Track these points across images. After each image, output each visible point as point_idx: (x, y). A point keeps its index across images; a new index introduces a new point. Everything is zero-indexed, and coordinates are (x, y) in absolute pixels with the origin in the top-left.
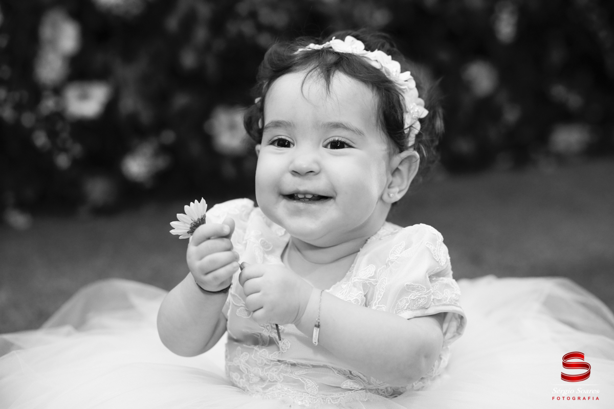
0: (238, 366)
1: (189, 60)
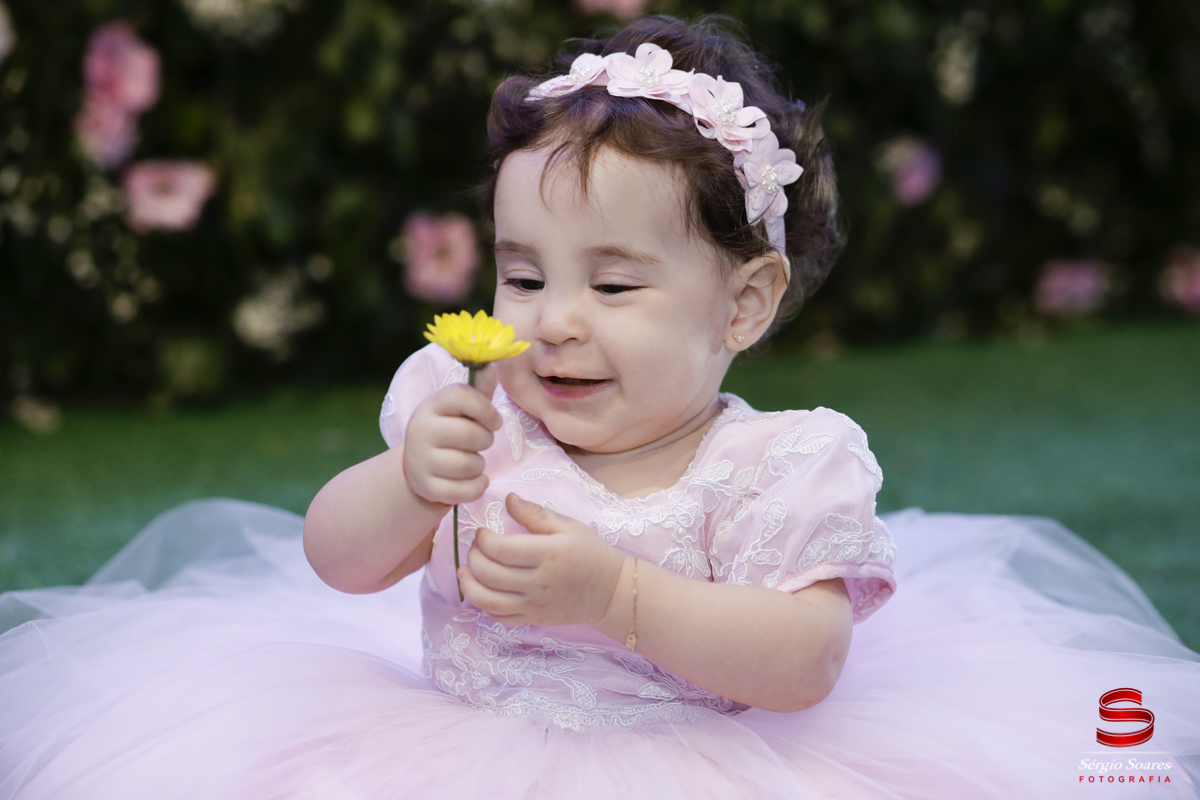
0: (450, 660)
1: (361, 123)
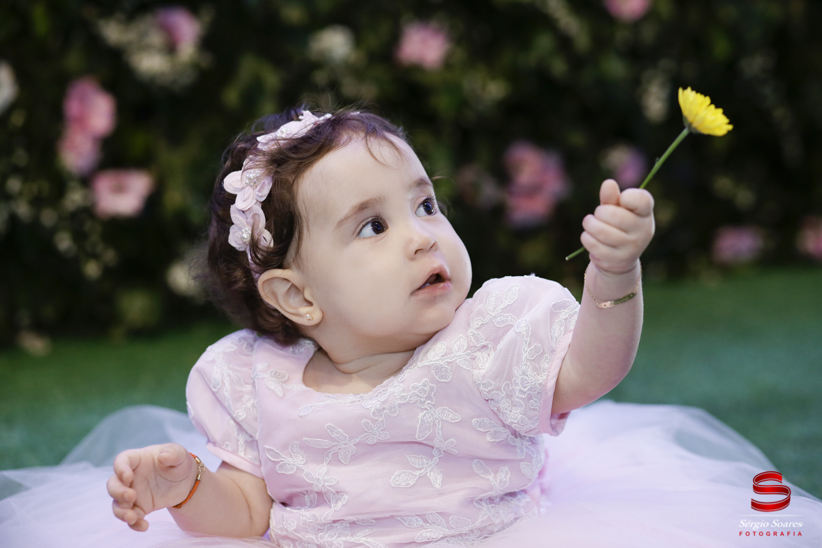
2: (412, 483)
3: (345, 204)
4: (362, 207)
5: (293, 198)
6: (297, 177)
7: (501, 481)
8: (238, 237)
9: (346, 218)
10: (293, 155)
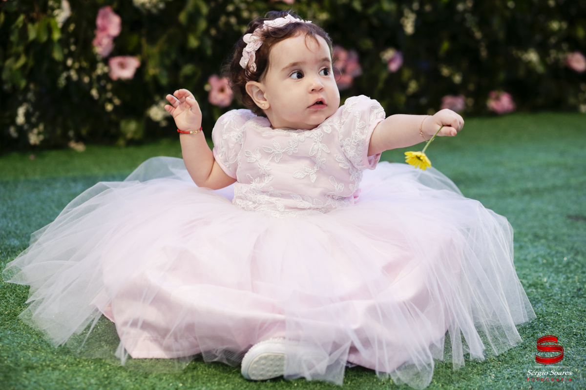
2: (302, 177)
3: (287, 61)
4: (294, 64)
5: (268, 53)
6: (271, 46)
7: (339, 189)
8: (243, 63)
9: (286, 68)
10: (272, 35)
